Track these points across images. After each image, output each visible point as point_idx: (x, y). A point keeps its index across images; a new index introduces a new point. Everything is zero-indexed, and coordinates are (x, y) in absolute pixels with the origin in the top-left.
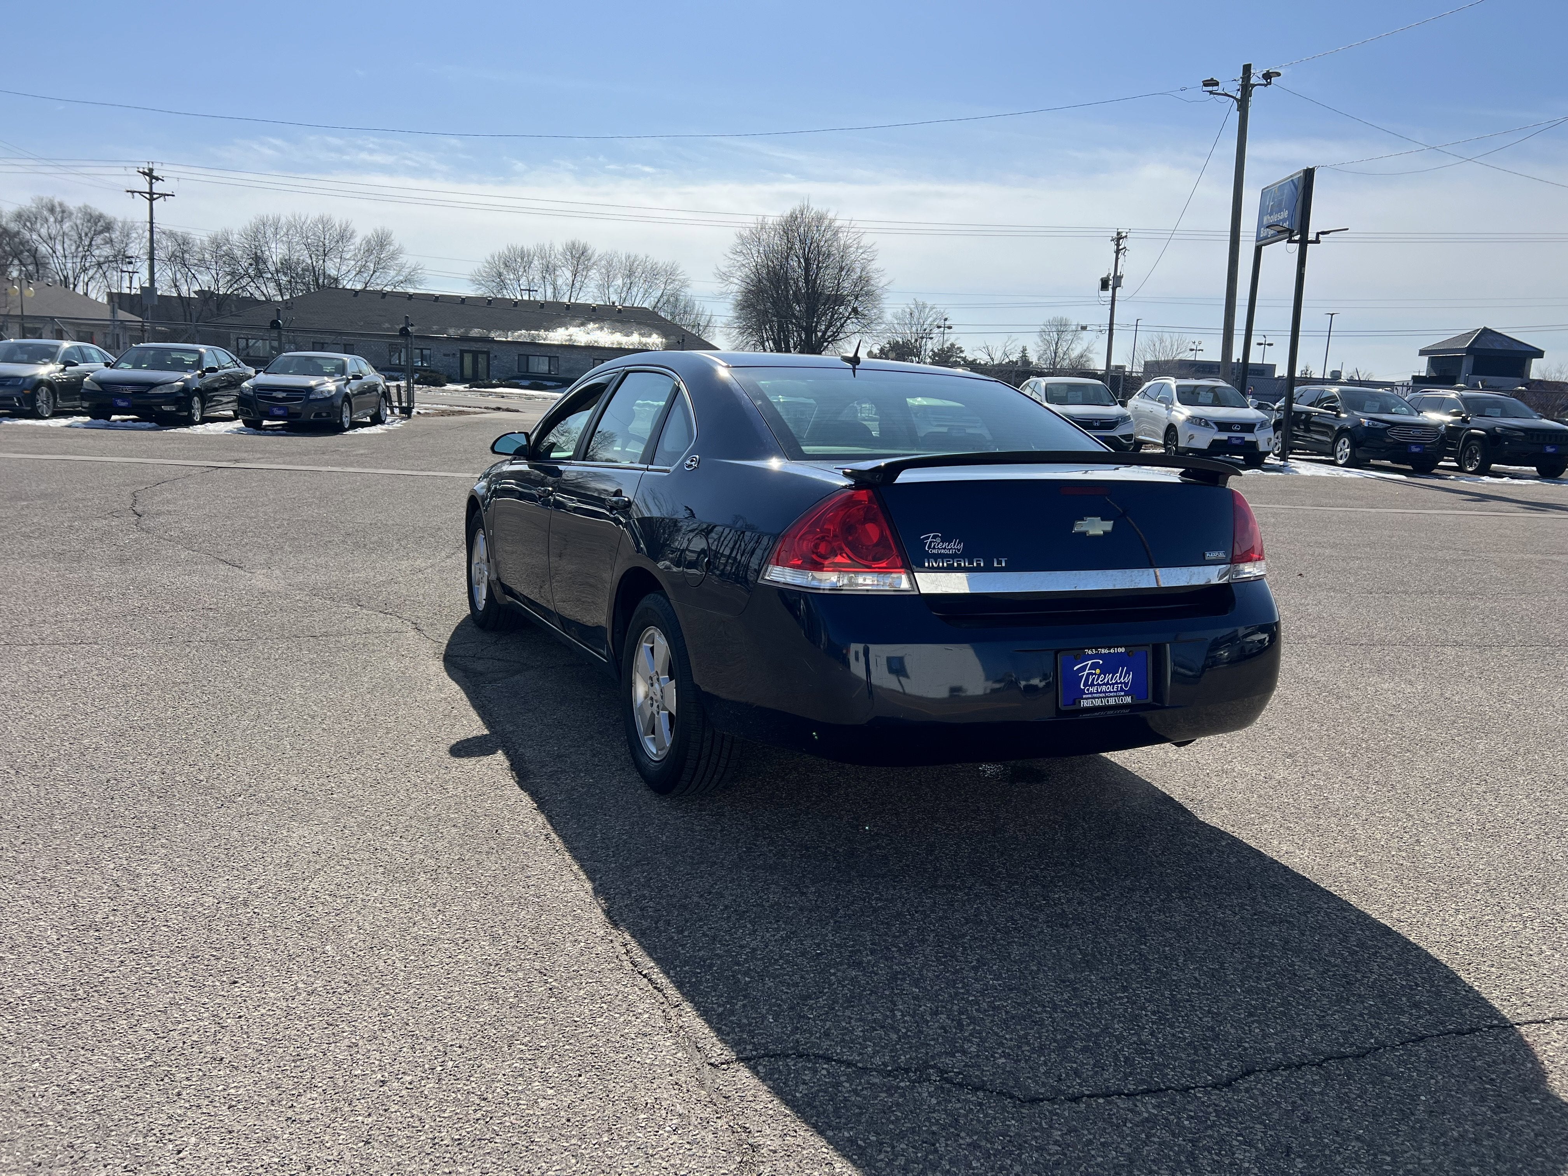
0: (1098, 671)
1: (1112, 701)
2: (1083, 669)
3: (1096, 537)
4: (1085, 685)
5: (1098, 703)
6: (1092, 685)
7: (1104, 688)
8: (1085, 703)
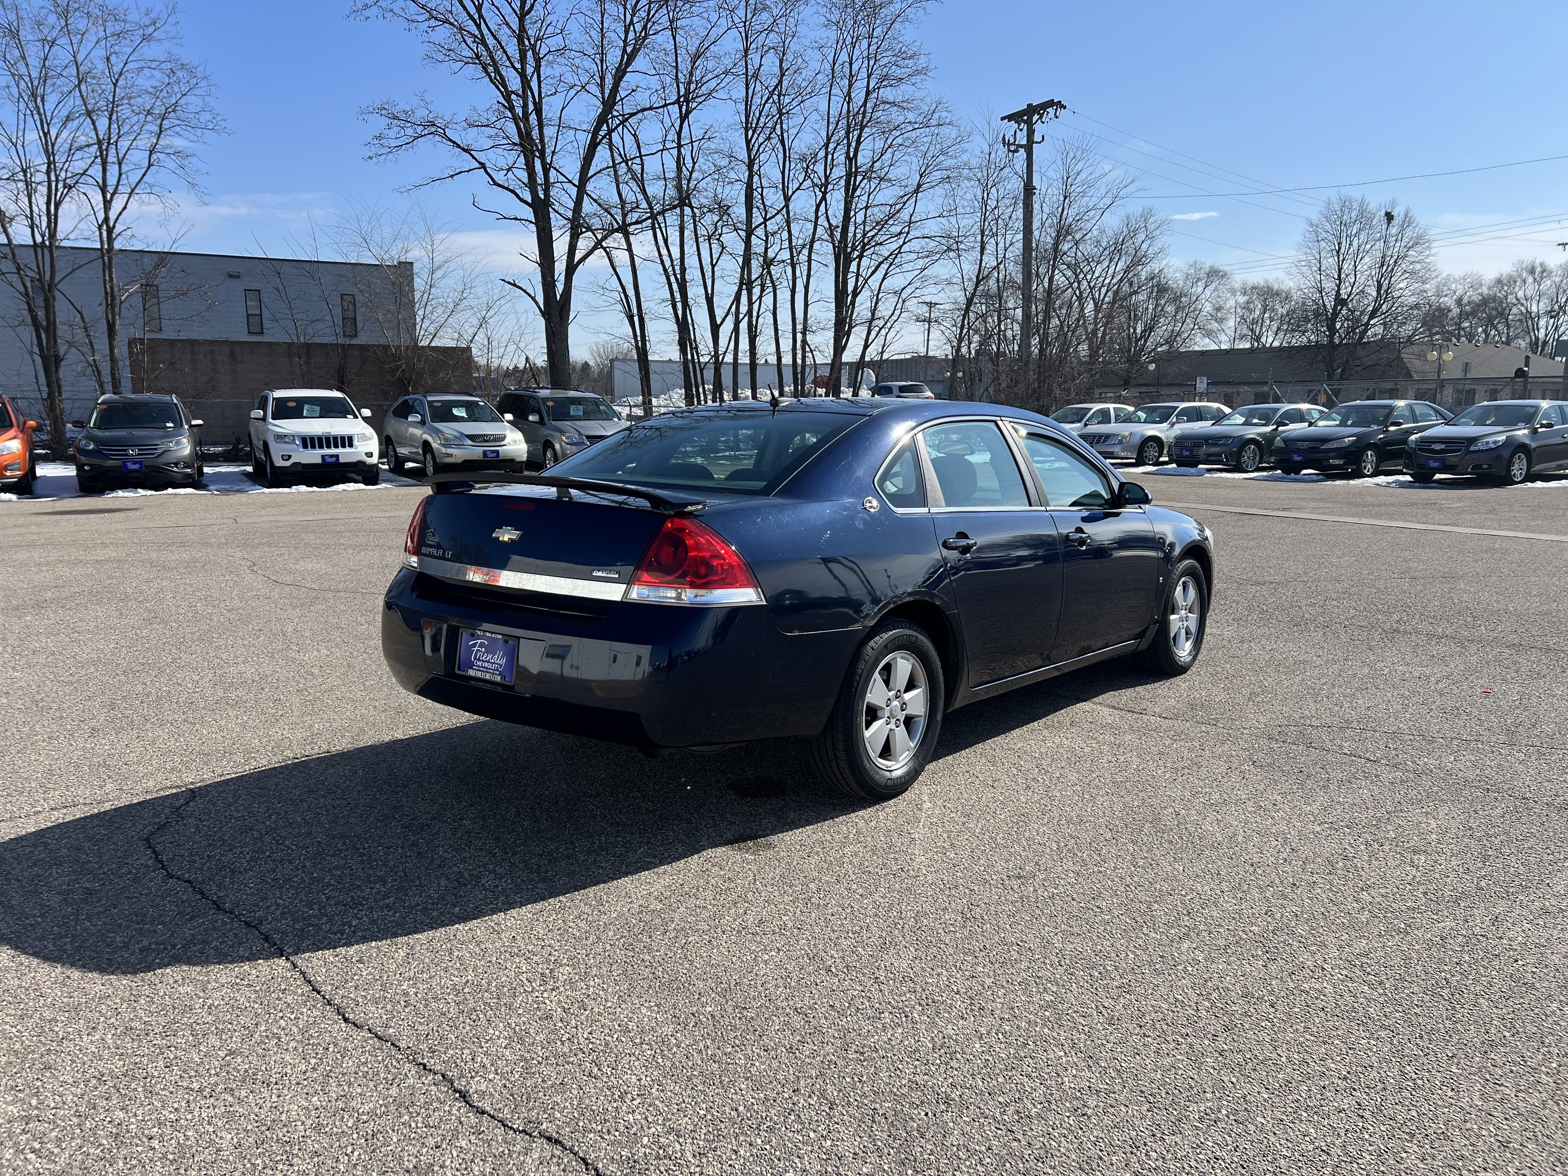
0: (483, 650)
1: (488, 677)
2: (474, 645)
3: (504, 542)
4: (475, 658)
5: (479, 675)
6: (479, 660)
7: (486, 665)
8: (471, 673)
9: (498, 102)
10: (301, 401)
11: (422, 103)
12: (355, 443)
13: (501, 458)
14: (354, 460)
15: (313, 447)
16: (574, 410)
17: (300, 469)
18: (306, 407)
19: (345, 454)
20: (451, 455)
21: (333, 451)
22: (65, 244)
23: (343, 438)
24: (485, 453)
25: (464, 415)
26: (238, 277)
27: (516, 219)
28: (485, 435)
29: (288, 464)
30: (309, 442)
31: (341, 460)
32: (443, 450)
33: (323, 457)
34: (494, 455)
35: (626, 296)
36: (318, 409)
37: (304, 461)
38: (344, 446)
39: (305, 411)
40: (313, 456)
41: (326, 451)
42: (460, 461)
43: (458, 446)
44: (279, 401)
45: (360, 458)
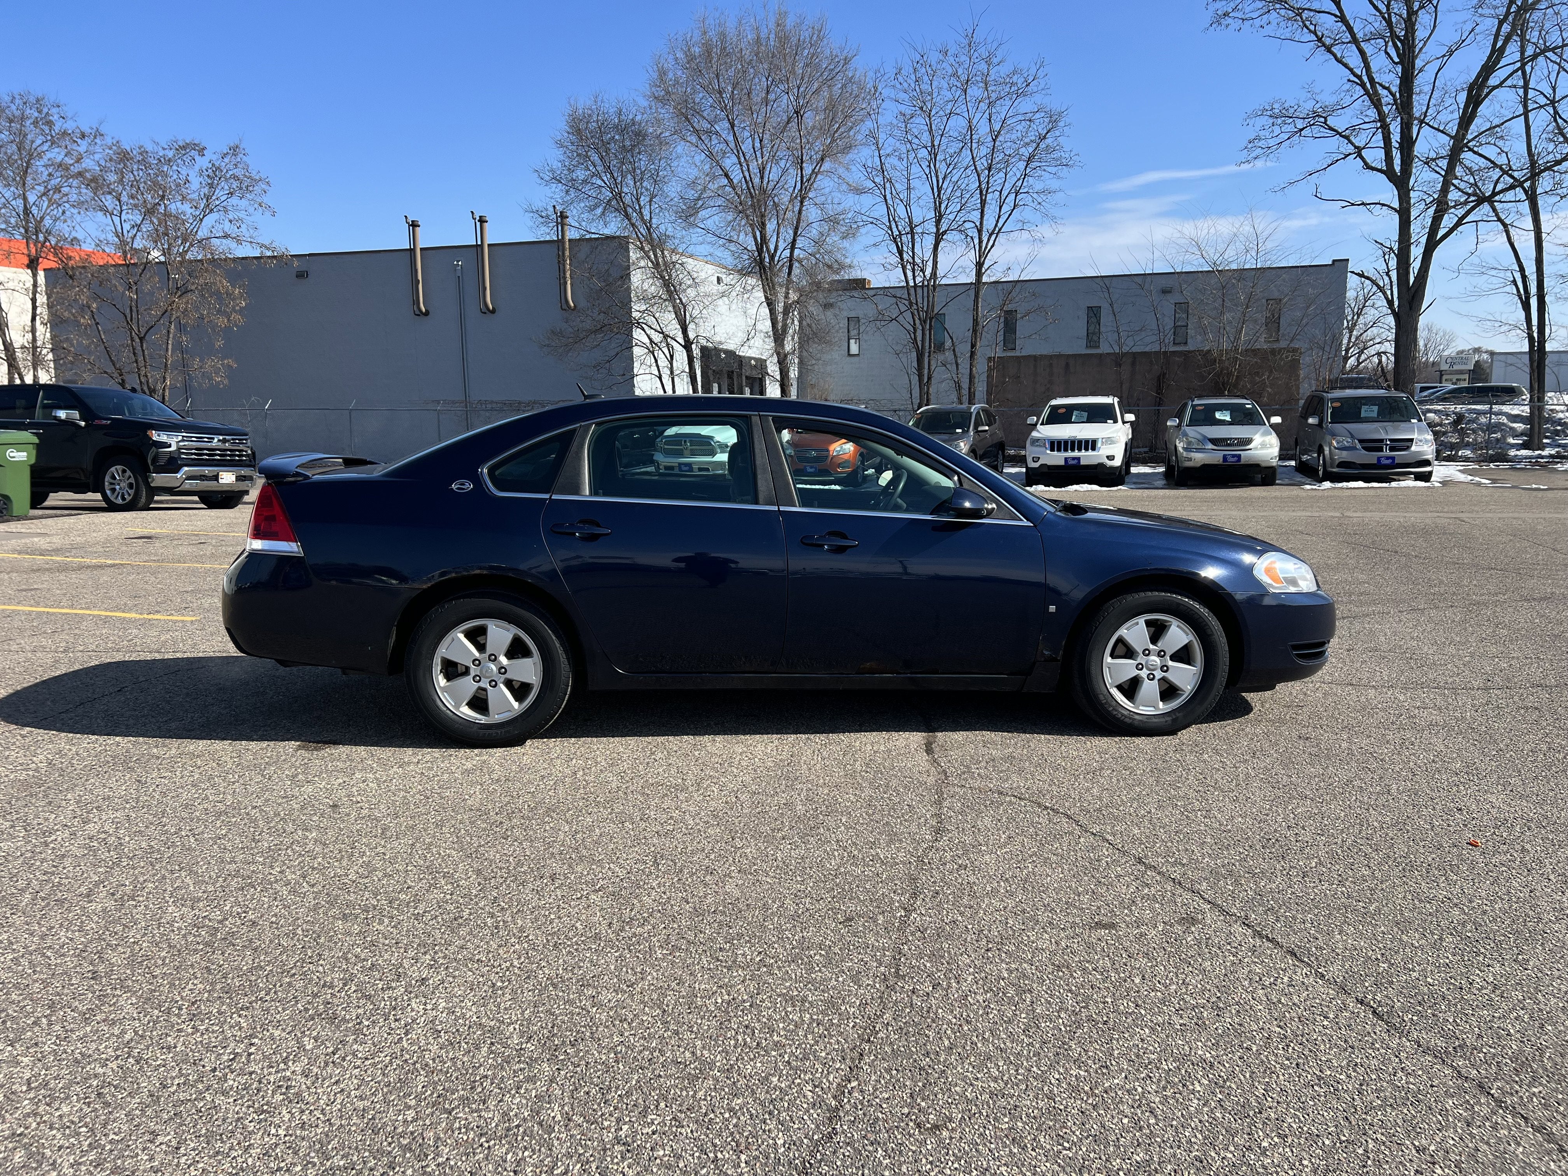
9: (1349, 80)
10: (1071, 408)
11: (1309, 95)
12: (1099, 444)
13: (1242, 462)
14: (1095, 462)
15: (1059, 450)
16: (1365, 412)
17: (1046, 470)
18: (1075, 413)
19: (1087, 457)
20: (1190, 459)
21: (1076, 454)
22: (944, 281)
23: (1087, 442)
24: (1225, 457)
25: (1228, 418)
26: (1170, 292)
27: (1363, 204)
28: (1228, 439)
29: (1036, 465)
30: (1057, 445)
31: (1082, 463)
32: (1185, 454)
33: (1066, 459)
34: (1236, 459)
35: (1524, 277)
36: (1085, 414)
37: (1050, 462)
38: (1087, 449)
39: (1074, 417)
40: (1057, 458)
41: (1070, 454)
42: (1199, 465)
43: (1198, 450)
44: (1055, 408)
45: (1101, 461)
